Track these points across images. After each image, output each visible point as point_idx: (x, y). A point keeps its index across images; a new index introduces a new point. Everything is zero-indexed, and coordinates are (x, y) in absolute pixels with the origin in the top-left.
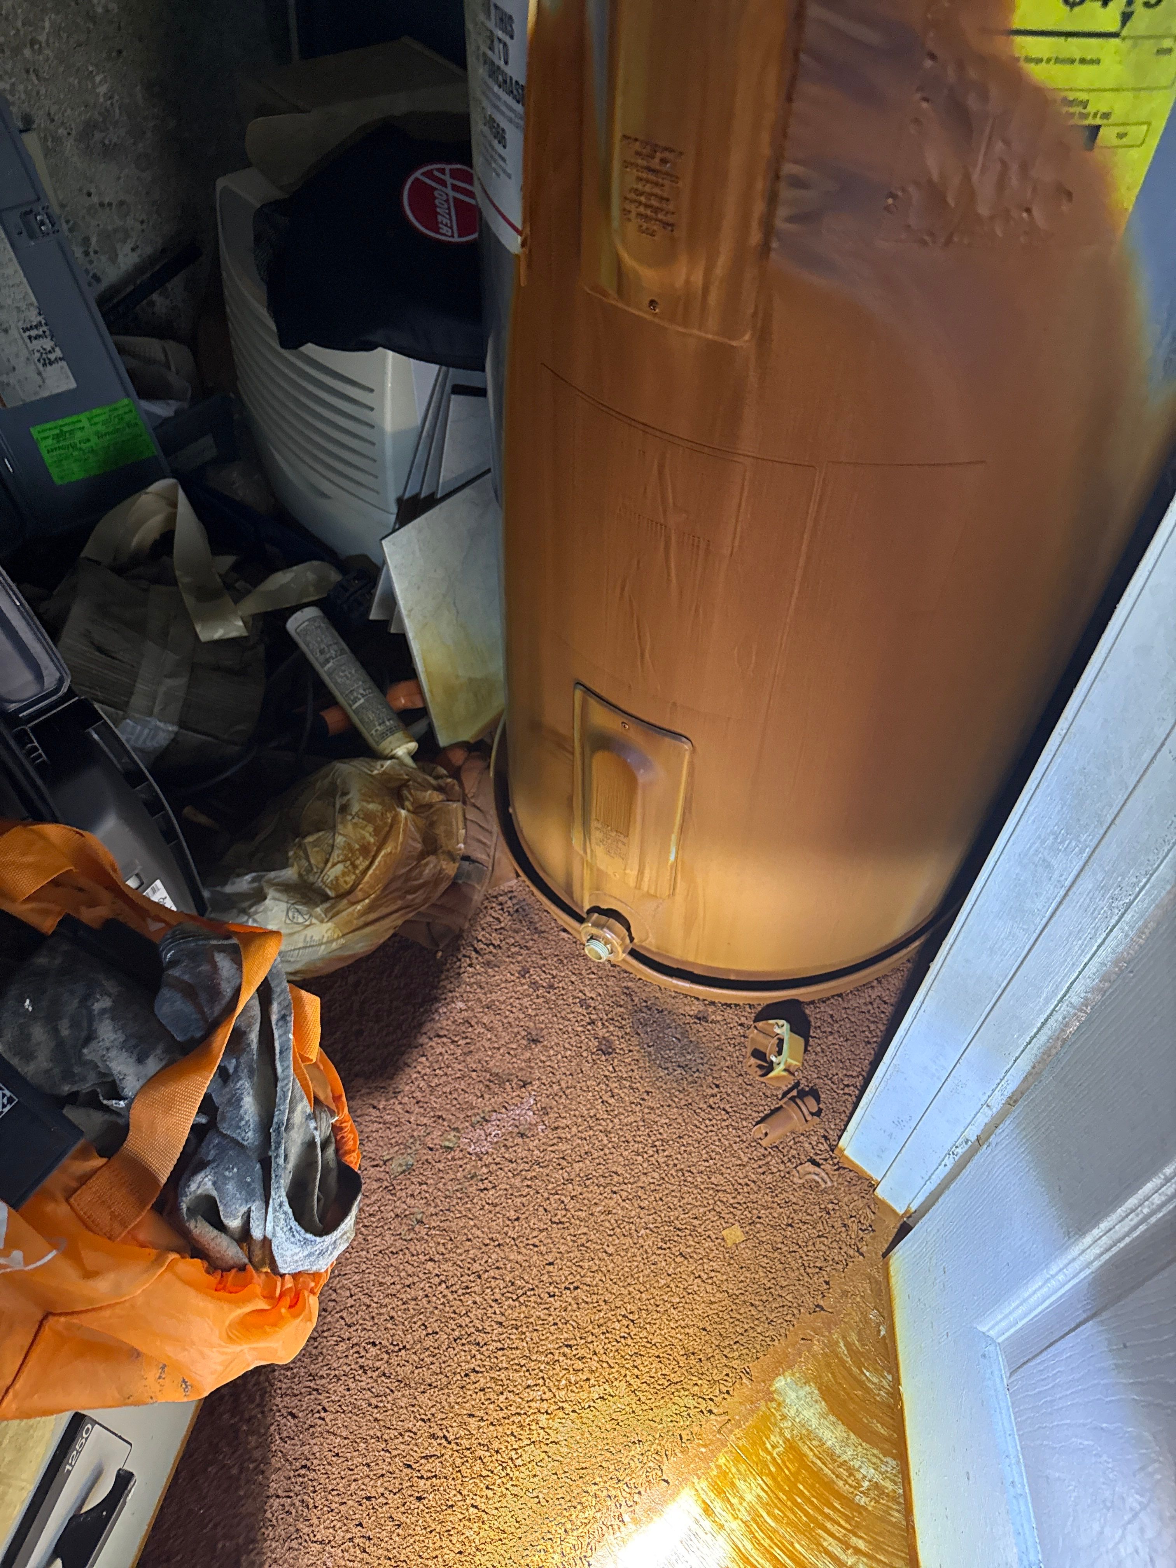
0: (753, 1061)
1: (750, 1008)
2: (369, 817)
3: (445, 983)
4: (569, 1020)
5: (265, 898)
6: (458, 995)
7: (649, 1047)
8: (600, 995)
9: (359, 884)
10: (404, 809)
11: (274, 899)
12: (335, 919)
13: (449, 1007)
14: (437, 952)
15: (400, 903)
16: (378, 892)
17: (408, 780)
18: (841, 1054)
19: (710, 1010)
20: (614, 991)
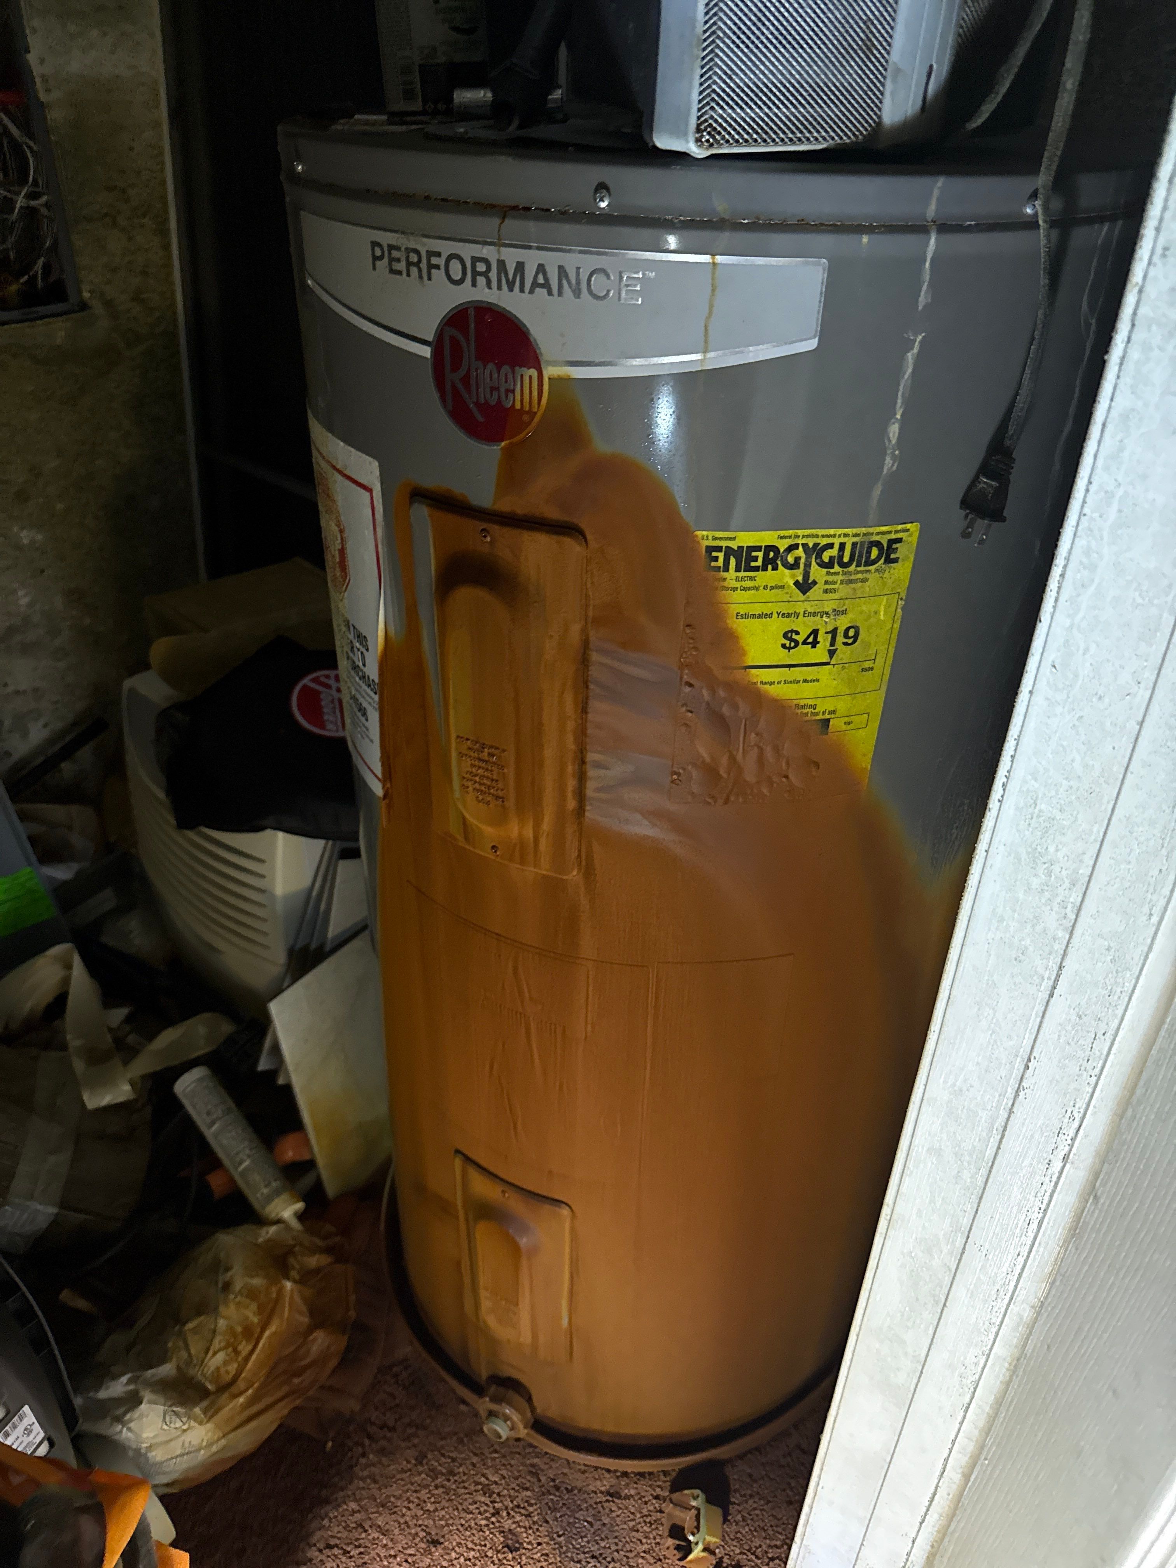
0: (670, 1542)
1: (665, 1475)
2: (252, 1294)
3: (336, 1479)
4: (471, 1513)
5: (141, 1403)
6: (350, 1493)
7: (559, 1536)
8: (504, 1478)
9: (240, 1375)
10: (288, 1279)
11: (150, 1402)
12: (215, 1418)
13: (341, 1510)
14: (326, 1442)
15: (285, 1389)
16: (262, 1379)
17: (294, 1246)
18: (763, 1521)
19: (623, 1483)
20: (519, 1471)
